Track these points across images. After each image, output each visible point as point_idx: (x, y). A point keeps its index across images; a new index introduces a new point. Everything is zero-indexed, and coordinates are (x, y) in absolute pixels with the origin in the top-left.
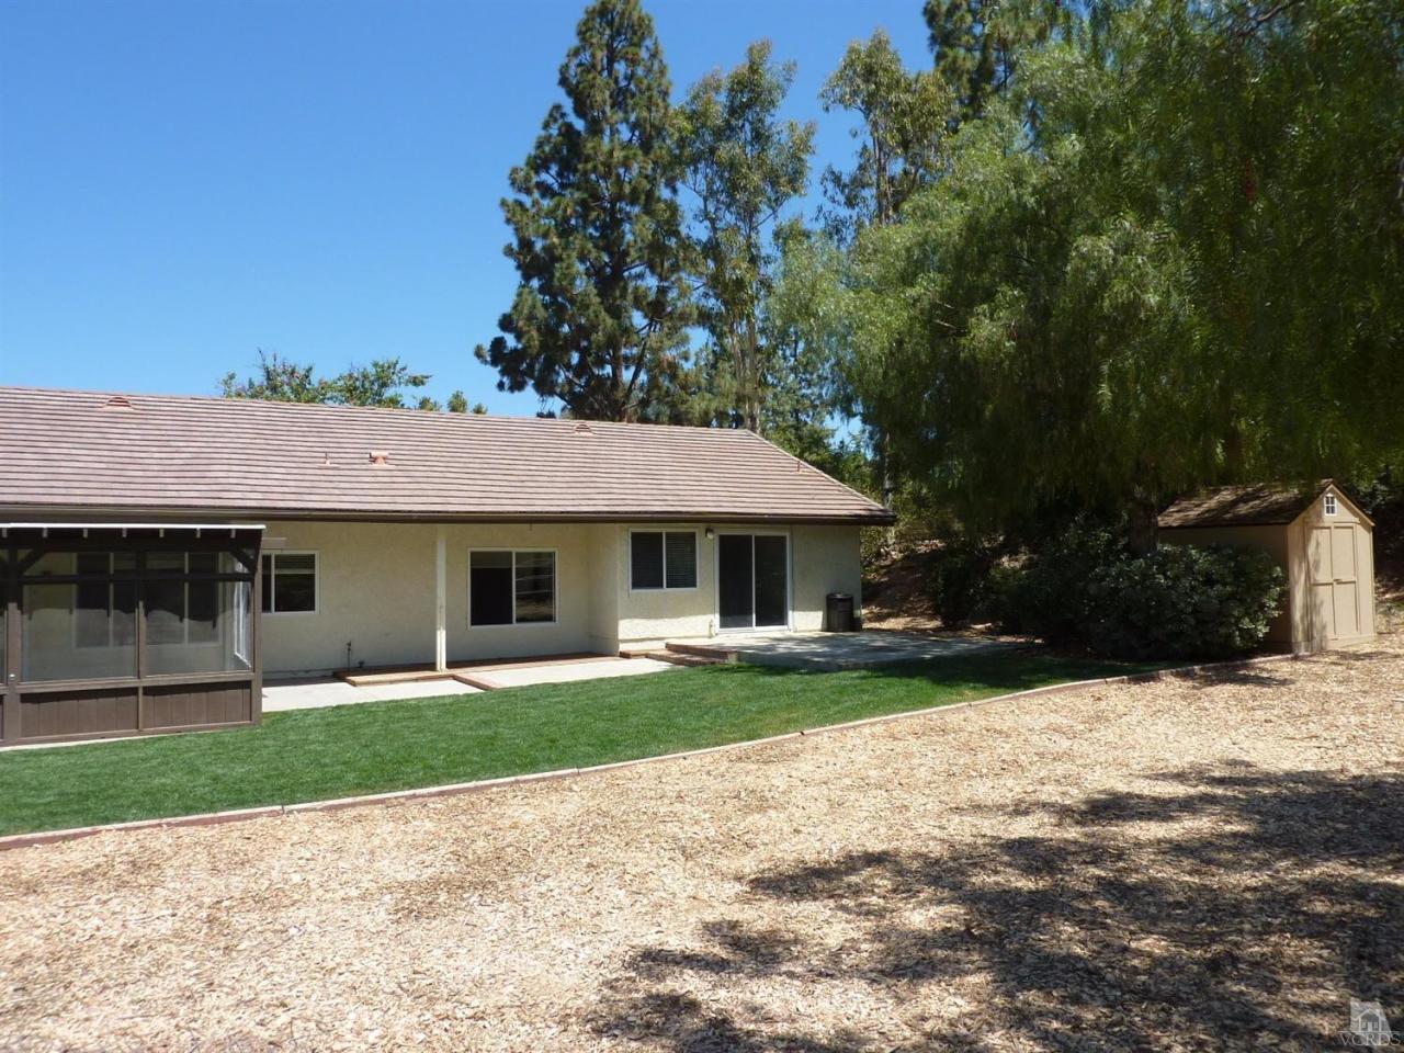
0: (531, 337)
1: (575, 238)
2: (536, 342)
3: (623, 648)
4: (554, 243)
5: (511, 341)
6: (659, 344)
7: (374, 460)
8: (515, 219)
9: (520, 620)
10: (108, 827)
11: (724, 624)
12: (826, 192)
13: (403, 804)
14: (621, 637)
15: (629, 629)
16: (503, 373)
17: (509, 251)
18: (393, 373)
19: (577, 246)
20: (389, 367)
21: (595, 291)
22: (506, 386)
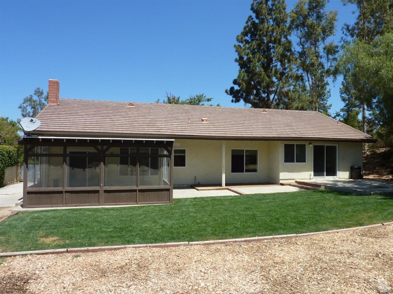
0: (243, 85)
1: (257, 55)
2: (245, 87)
3: (281, 182)
4: (250, 57)
5: (236, 87)
6: (283, 86)
7: (203, 120)
8: (238, 50)
9: (247, 171)
10: (130, 246)
11: (315, 175)
12: (343, 33)
13: (231, 245)
14: (280, 178)
15: (283, 176)
16: (233, 97)
17: (236, 60)
18: (202, 98)
19: (258, 57)
20: (201, 96)
21: (263, 70)
22: (234, 101)
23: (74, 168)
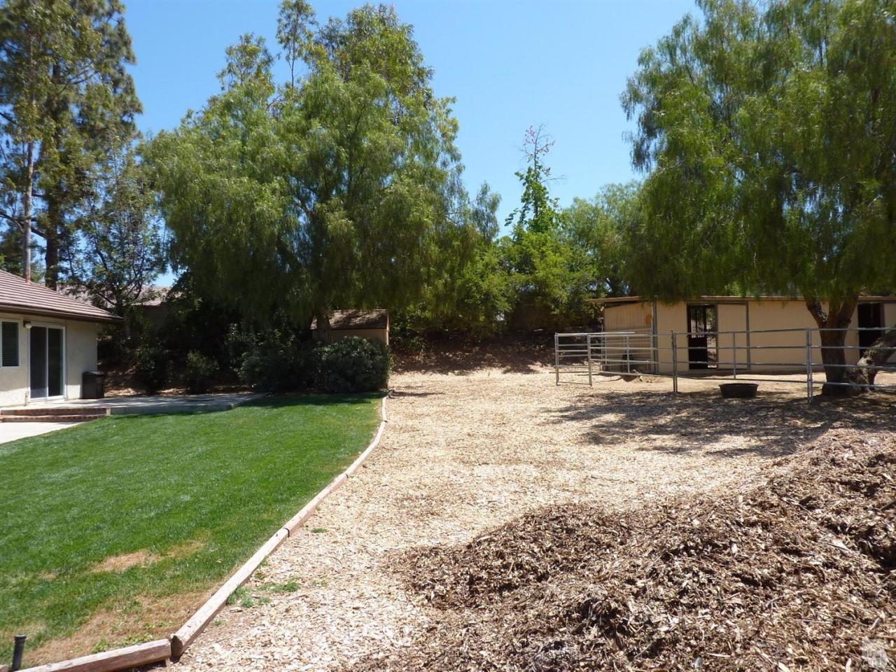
11: (32, 395)
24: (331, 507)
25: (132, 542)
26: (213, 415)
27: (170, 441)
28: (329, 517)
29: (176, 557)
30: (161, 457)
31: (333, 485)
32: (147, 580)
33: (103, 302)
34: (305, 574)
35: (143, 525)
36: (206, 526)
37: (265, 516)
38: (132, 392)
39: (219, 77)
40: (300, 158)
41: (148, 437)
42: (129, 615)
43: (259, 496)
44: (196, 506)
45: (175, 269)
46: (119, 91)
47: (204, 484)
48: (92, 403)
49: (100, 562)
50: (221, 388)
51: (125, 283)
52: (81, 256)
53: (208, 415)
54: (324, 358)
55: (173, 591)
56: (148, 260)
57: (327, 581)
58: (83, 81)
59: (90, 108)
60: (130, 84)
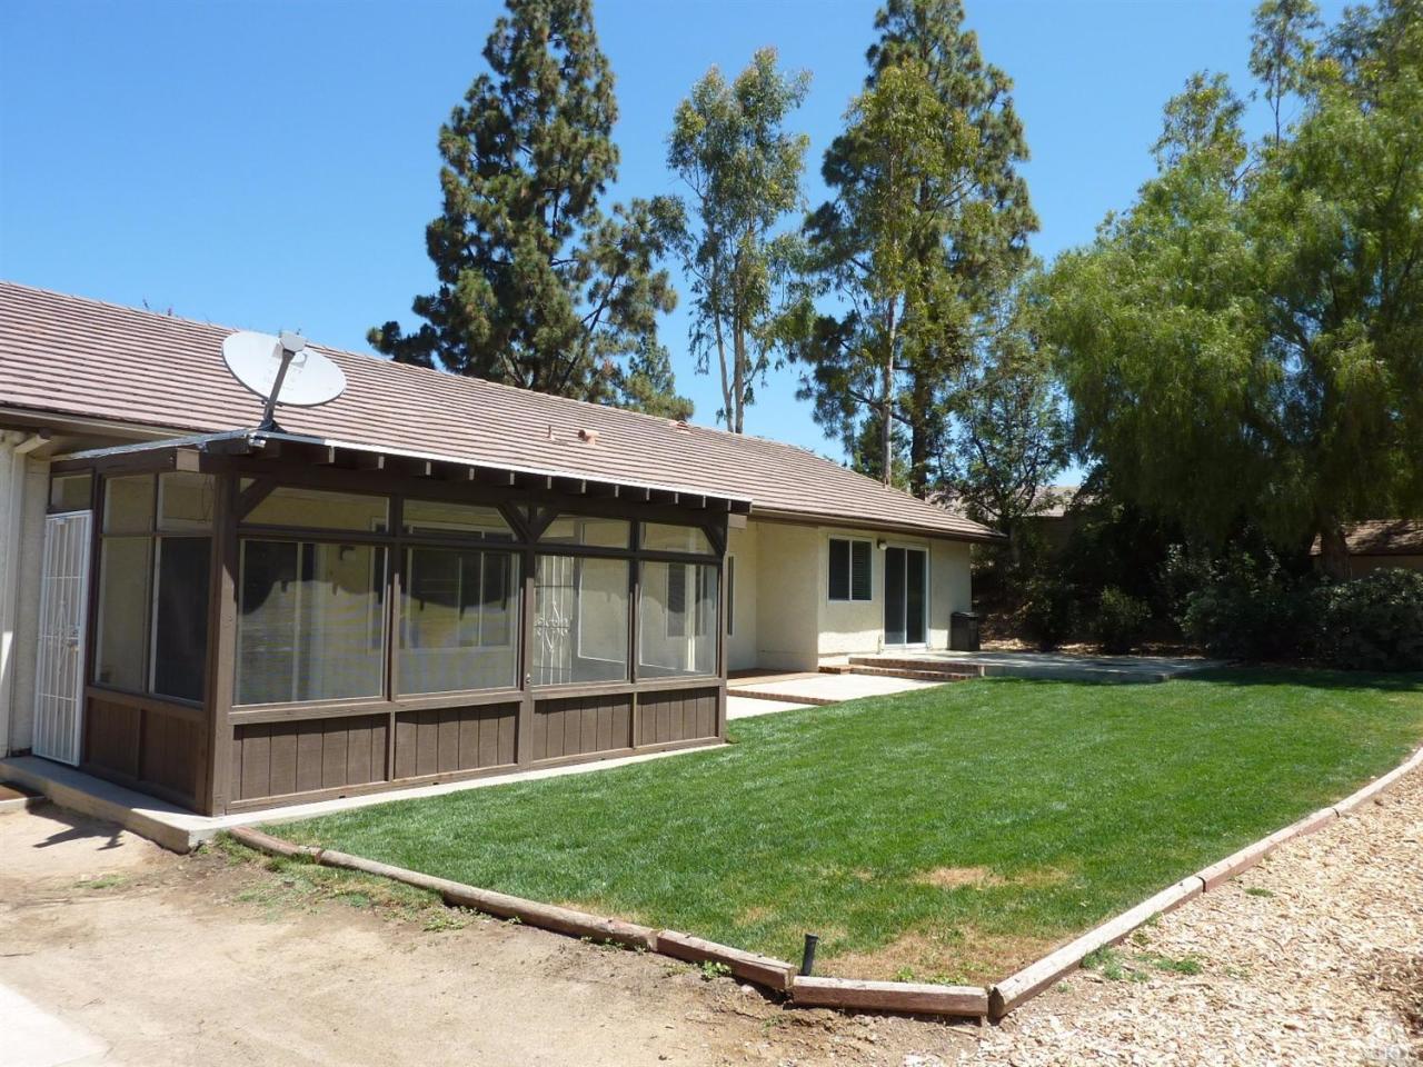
1: (530, 223)
2: (487, 330)
3: (823, 662)
11: (887, 639)
14: (821, 651)
15: (825, 643)
23: (426, 605)
24: (1292, 859)
25: (972, 853)
26: (1131, 688)
27: (1056, 722)
28: (1284, 874)
29: (1025, 885)
30: (1038, 742)
31: (1304, 823)
32: (979, 907)
33: (982, 513)
34: (1215, 954)
35: (992, 833)
36: (1078, 851)
37: (1174, 853)
38: (1017, 644)
39: (1153, 151)
40: (1281, 259)
41: (1029, 711)
42: (946, 947)
43: (1171, 820)
44: (1071, 821)
45: (1083, 460)
46: (1007, 203)
47: (1092, 790)
48: (961, 657)
49: (927, 871)
50: (1155, 647)
51: (1012, 484)
52: (953, 449)
53: (1123, 687)
54: (1332, 605)
55: (1009, 929)
56: (1045, 449)
57: (1251, 972)
58: (957, 201)
59: (965, 237)
60: (1022, 190)
